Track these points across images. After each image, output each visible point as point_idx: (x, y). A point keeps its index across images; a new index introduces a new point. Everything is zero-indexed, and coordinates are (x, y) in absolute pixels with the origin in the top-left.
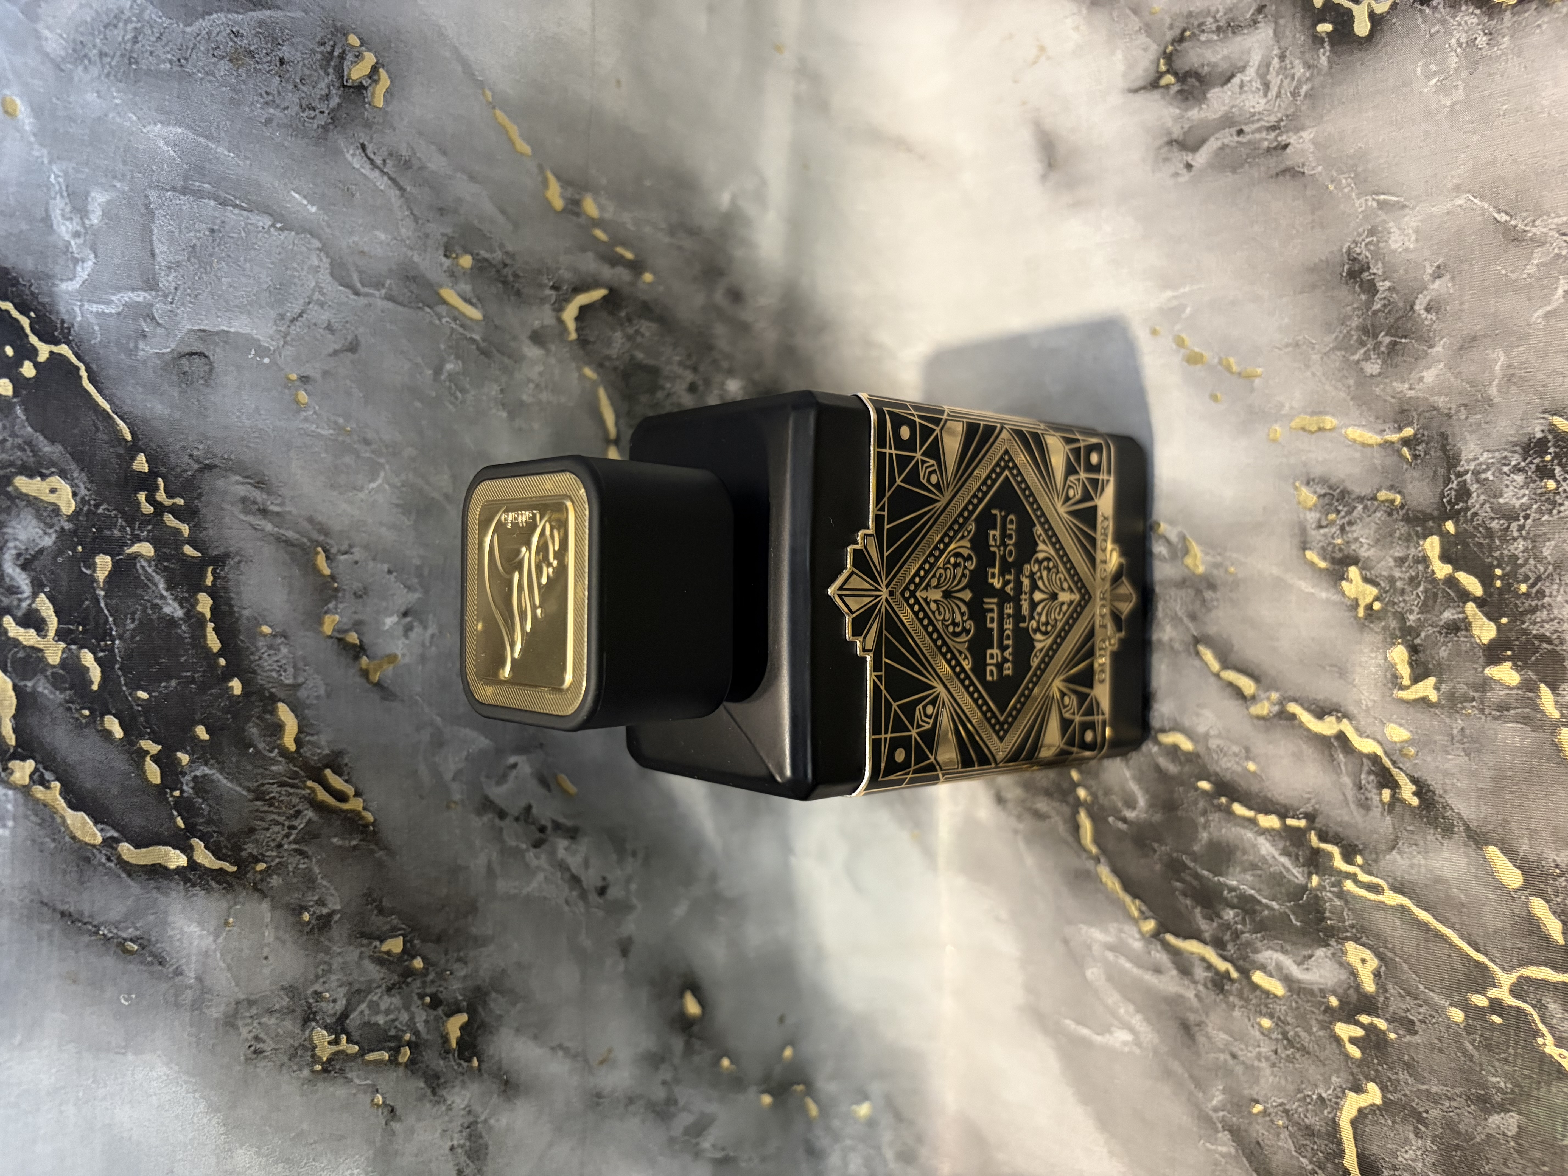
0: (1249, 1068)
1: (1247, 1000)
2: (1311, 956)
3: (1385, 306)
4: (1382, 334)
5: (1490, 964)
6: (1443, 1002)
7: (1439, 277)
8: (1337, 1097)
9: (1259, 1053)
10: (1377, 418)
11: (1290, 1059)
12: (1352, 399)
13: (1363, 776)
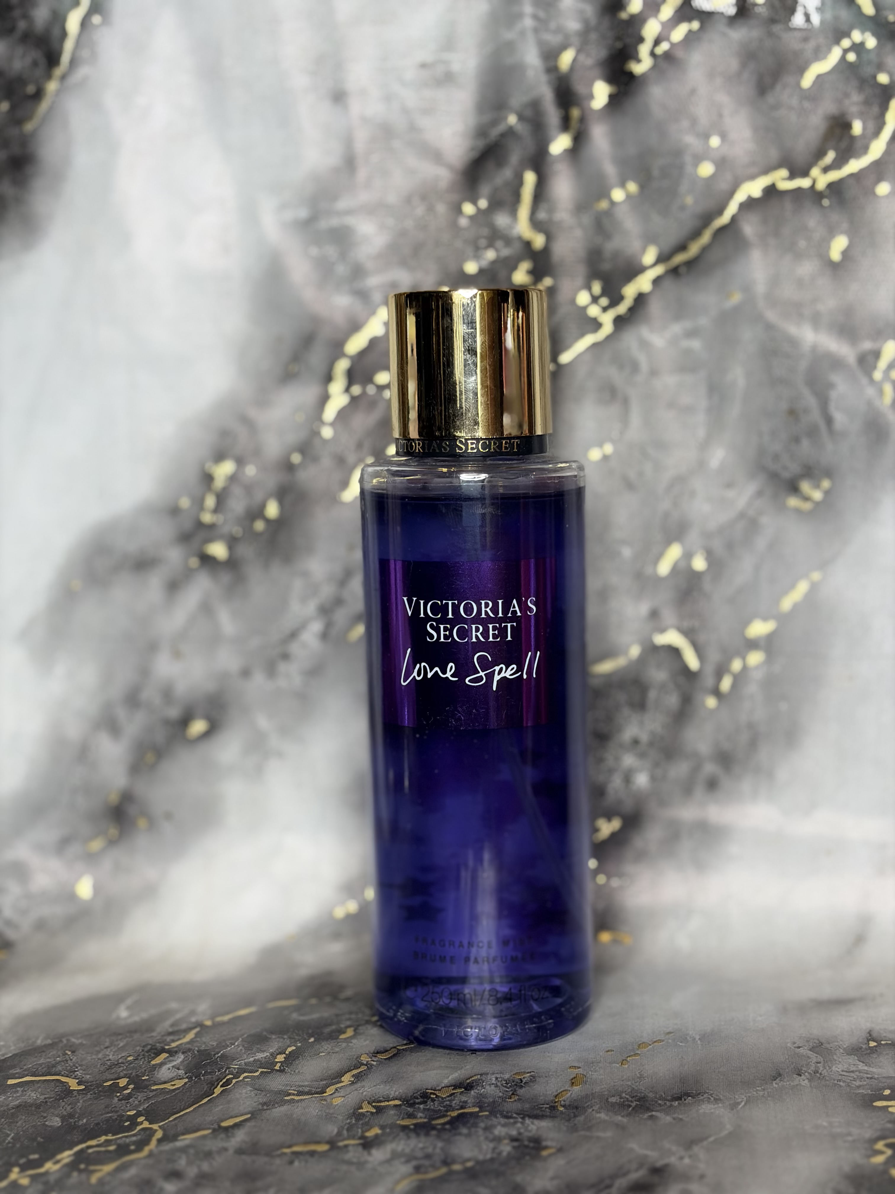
0: (98, 1052)
1: (148, 1052)
2: (178, 1069)
3: (660, 1104)
4: (638, 1103)
5: (167, 1121)
6: (142, 1108)
7: (674, 1119)
8: (75, 1076)
9: (109, 1055)
10: (574, 1100)
11: (103, 1064)
12: (592, 1094)
13: (308, 1088)
